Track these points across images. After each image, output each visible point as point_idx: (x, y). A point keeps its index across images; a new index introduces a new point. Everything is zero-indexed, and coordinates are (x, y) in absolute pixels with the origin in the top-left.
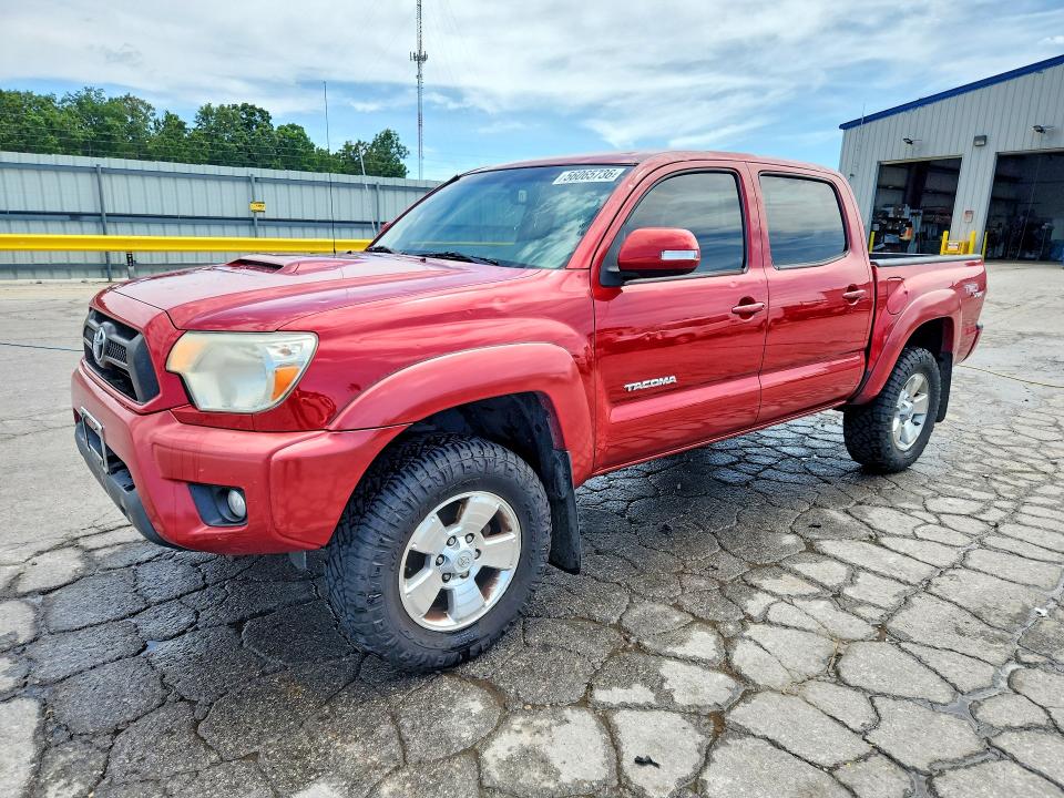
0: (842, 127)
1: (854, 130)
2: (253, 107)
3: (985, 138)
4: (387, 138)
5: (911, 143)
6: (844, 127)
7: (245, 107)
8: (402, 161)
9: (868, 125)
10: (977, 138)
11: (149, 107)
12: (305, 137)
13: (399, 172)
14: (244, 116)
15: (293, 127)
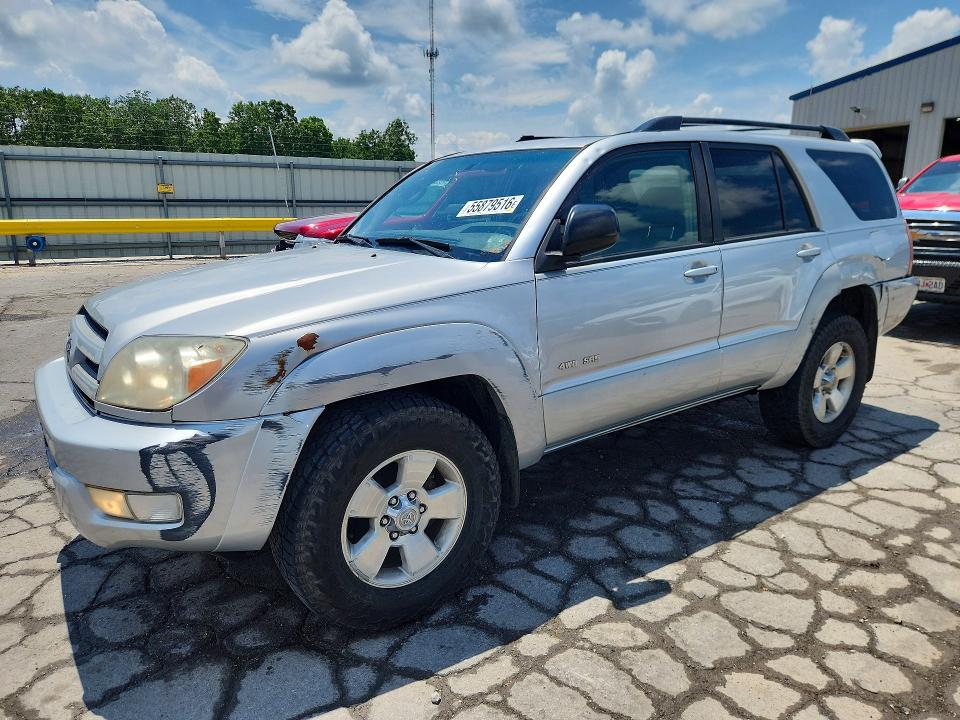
0: (792, 98)
1: (804, 100)
2: (280, 103)
3: (932, 104)
4: (398, 127)
5: (858, 111)
6: (795, 98)
7: (273, 103)
8: (412, 147)
9: (817, 95)
10: (924, 105)
11: (191, 106)
12: (324, 129)
13: (411, 156)
14: (272, 111)
15: (314, 120)
